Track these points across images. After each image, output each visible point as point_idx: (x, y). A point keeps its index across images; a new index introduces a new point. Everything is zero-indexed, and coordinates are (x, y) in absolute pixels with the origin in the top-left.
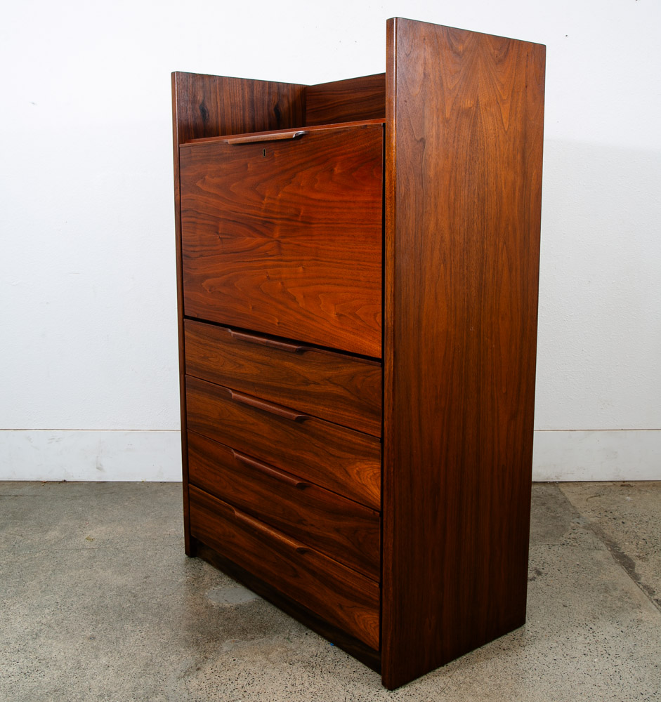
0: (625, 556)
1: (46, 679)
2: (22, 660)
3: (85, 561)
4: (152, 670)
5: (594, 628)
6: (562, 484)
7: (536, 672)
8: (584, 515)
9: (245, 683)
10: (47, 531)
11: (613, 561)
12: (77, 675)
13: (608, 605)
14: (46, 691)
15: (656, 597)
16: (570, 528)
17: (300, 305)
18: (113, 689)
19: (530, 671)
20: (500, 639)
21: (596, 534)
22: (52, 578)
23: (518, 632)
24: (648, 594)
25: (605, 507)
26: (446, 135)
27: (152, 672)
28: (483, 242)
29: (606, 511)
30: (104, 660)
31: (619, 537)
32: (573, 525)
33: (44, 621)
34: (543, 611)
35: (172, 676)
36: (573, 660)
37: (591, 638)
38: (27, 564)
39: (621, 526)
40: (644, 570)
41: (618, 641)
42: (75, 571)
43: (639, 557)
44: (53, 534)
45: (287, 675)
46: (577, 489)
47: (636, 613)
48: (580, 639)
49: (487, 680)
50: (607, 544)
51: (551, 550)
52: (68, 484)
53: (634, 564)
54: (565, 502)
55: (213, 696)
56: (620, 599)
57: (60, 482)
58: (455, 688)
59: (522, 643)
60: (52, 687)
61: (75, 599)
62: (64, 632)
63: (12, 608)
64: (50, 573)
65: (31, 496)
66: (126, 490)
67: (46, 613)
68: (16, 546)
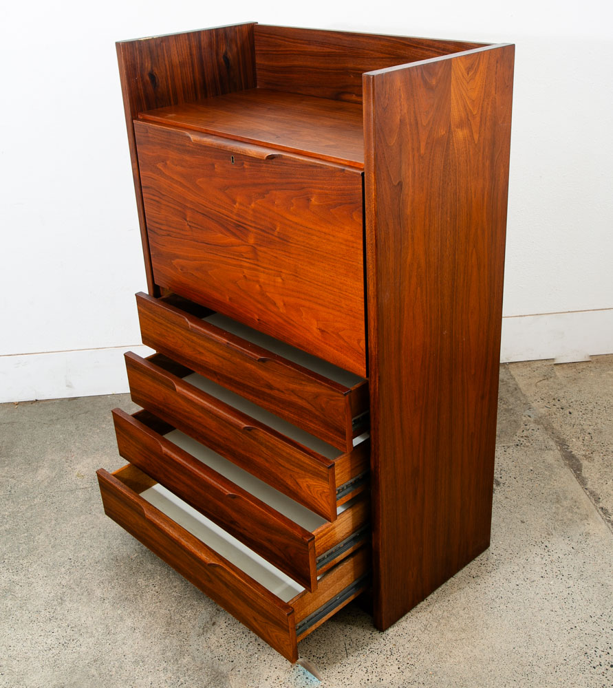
0: (573, 457)
1: (84, 649)
2: (56, 630)
3: (82, 505)
4: (173, 628)
5: (549, 545)
6: (512, 366)
7: (502, 600)
8: (534, 405)
10: (37, 470)
11: (562, 463)
12: (110, 642)
13: (560, 518)
14: (87, 662)
15: (601, 505)
16: (522, 423)
17: (281, 310)
18: (145, 654)
19: (497, 600)
20: (469, 565)
21: (546, 429)
22: (58, 530)
23: (483, 556)
24: (594, 502)
25: (553, 394)
26: (421, 170)
27: (175, 631)
28: (454, 255)
29: (554, 399)
30: (129, 622)
31: (567, 432)
32: (524, 419)
33: (64, 582)
34: (504, 530)
35: (192, 634)
36: (533, 584)
37: (547, 557)
38: (29, 514)
39: (568, 418)
40: (590, 470)
41: (570, 560)
42: (76, 519)
43: (585, 456)
44: (44, 473)
46: (526, 371)
47: (584, 525)
48: (538, 559)
49: (462, 613)
50: (556, 442)
51: (507, 453)
52: (41, 404)
53: (581, 465)
54: (516, 389)
55: (233, 652)
56: (570, 510)
57: (32, 402)
58: (436, 624)
59: (489, 569)
60: (91, 657)
61: (85, 552)
62: (86, 594)
63: (30, 570)
64: (53, 522)
65: (8, 423)
66: (99, 407)
67: (63, 573)
68: (13, 492)
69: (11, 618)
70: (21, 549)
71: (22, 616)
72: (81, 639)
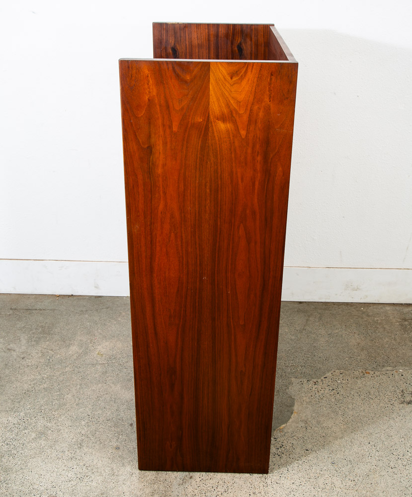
1: (94, 484)
2: (75, 467)
9: (223, 490)
10: (69, 346)
12: (113, 481)
14: (96, 494)
22: (81, 392)
30: (129, 468)
33: (83, 432)
35: (174, 483)
38: (61, 379)
42: (95, 386)
44: (74, 349)
45: (249, 485)
52: (75, 298)
57: (69, 296)
60: (99, 490)
61: (100, 412)
62: (98, 443)
63: (59, 420)
64: (79, 387)
65: (51, 310)
66: (117, 305)
67: (83, 425)
68: (51, 360)
69: (43, 454)
70: (54, 404)
71: (51, 454)
72: (93, 477)
